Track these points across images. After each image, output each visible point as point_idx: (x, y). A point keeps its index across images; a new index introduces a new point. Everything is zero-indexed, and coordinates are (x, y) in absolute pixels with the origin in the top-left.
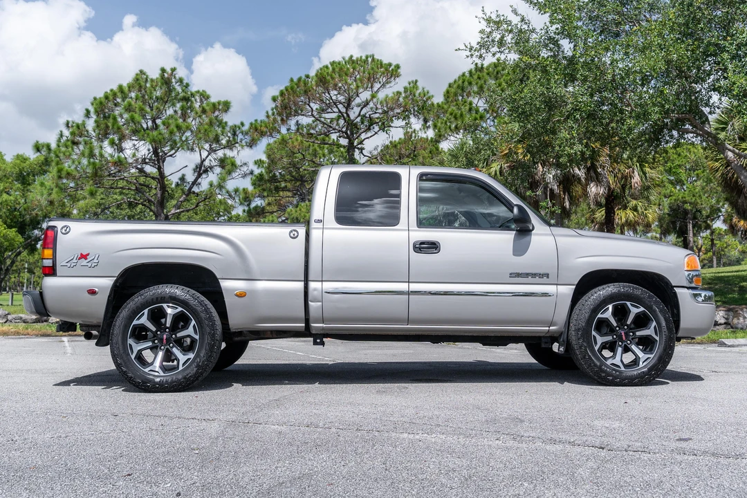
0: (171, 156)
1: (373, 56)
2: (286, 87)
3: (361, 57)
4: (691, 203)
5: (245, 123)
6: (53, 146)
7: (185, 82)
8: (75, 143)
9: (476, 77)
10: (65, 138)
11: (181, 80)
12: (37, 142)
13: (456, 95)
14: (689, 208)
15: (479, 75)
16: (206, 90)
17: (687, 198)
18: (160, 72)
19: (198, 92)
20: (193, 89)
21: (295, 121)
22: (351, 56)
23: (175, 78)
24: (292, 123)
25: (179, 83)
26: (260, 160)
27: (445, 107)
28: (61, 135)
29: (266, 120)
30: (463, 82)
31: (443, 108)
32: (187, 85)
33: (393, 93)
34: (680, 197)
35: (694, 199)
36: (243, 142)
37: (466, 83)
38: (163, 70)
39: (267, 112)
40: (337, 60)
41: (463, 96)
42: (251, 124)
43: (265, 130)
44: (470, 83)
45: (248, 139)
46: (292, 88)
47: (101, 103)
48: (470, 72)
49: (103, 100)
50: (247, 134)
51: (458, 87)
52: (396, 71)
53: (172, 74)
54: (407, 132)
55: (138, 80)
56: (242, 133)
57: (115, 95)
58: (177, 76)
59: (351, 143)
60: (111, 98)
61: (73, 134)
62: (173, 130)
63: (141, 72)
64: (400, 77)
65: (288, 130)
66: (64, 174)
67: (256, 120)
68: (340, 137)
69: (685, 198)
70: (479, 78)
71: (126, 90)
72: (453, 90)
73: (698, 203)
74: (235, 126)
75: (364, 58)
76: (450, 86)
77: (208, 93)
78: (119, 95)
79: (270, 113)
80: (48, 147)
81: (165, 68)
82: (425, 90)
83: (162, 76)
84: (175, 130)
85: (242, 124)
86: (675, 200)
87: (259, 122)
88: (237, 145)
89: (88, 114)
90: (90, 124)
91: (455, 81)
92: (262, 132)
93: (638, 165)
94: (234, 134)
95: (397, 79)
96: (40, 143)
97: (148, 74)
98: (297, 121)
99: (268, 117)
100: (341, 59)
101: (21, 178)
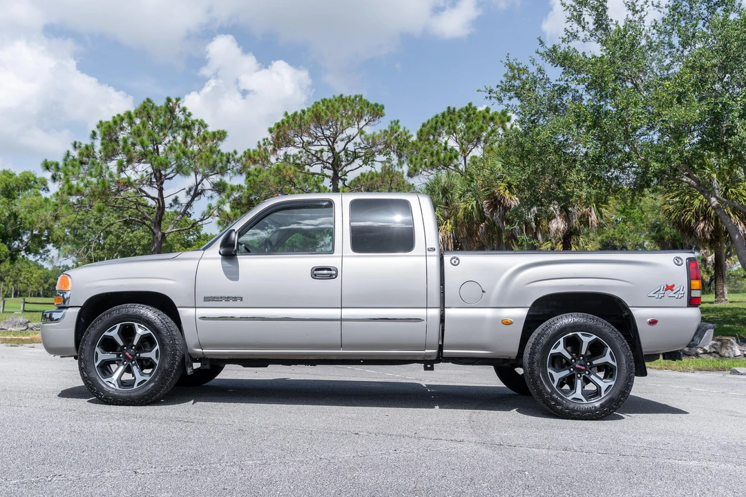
0: (169, 179)
1: (361, 96)
2: (282, 120)
3: (350, 97)
4: (620, 240)
5: (238, 151)
6: (61, 164)
7: (187, 112)
8: (82, 163)
9: (448, 118)
10: (71, 158)
11: (184, 110)
12: (46, 160)
13: (428, 134)
14: (618, 244)
15: (451, 117)
16: (204, 120)
17: (616, 236)
18: (166, 101)
19: (197, 120)
20: (193, 118)
21: (284, 152)
22: (341, 96)
23: (179, 107)
24: (281, 153)
25: (182, 112)
26: (240, 186)
27: (419, 144)
28: (68, 155)
29: (258, 150)
30: (436, 123)
31: (417, 146)
32: (190, 114)
33: (381, 131)
34: (610, 235)
35: (622, 236)
36: (235, 168)
37: (439, 124)
38: (169, 100)
39: (259, 142)
40: (328, 98)
41: (434, 136)
42: (245, 153)
43: (258, 158)
44: (443, 124)
45: (239, 166)
46: (288, 122)
47: (110, 127)
48: (443, 115)
49: (112, 124)
50: (238, 161)
51: (432, 127)
52: (382, 111)
53: (176, 104)
54: (385, 167)
55: (145, 107)
56: (234, 160)
57: (122, 119)
58: (181, 106)
59: (336, 174)
60: (119, 122)
61: (81, 154)
62: (180, 155)
63: (148, 100)
64: (384, 117)
65: (277, 160)
66: (74, 191)
67: (249, 150)
68: (324, 168)
69: (614, 235)
70: (451, 120)
71: (133, 115)
72: (425, 130)
73: (625, 240)
74: (229, 154)
75: (352, 97)
76: (424, 125)
77: (206, 122)
78: (126, 120)
79: (262, 143)
80: (57, 165)
81: (171, 98)
82: (406, 130)
83: (167, 106)
84: (182, 155)
85: (235, 152)
86: (606, 237)
87: (251, 151)
88: (229, 171)
89: (94, 135)
90: (98, 146)
91: (428, 122)
92: (255, 161)
93: (594, 205)
94: (228, 161)
95: (381, 118)
96: (48, 161)
97: (154, 102)
98: (286, 153)
99: (259, 146)
100: (332, 97)
101: (7, 193)
